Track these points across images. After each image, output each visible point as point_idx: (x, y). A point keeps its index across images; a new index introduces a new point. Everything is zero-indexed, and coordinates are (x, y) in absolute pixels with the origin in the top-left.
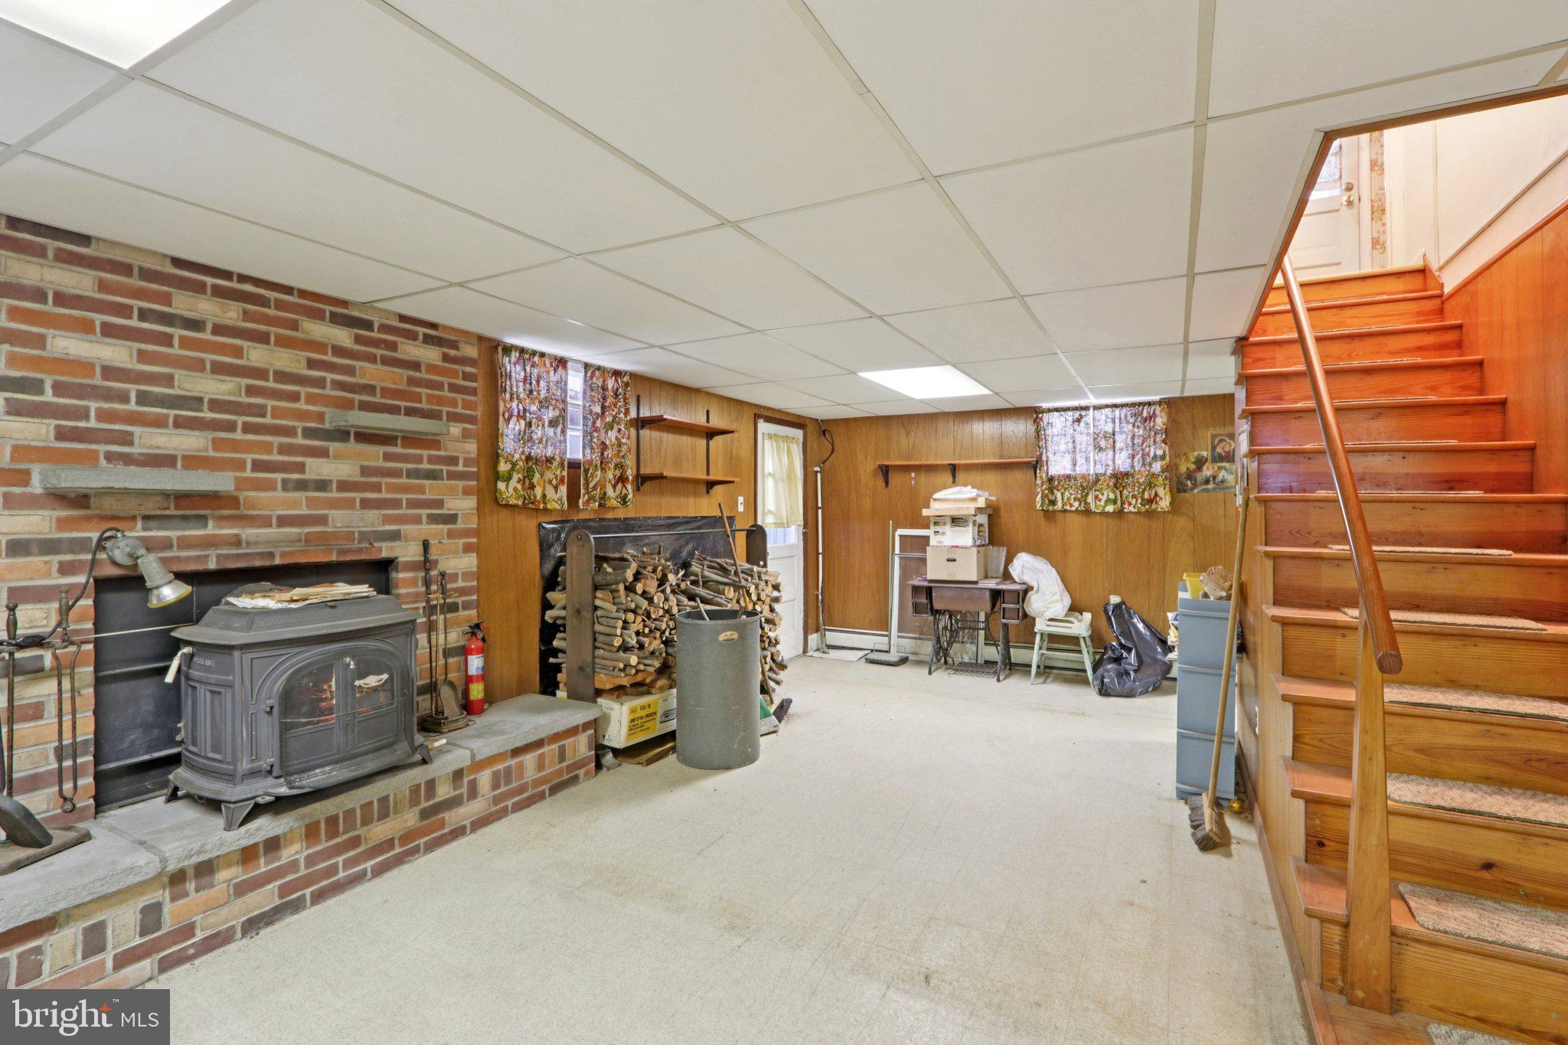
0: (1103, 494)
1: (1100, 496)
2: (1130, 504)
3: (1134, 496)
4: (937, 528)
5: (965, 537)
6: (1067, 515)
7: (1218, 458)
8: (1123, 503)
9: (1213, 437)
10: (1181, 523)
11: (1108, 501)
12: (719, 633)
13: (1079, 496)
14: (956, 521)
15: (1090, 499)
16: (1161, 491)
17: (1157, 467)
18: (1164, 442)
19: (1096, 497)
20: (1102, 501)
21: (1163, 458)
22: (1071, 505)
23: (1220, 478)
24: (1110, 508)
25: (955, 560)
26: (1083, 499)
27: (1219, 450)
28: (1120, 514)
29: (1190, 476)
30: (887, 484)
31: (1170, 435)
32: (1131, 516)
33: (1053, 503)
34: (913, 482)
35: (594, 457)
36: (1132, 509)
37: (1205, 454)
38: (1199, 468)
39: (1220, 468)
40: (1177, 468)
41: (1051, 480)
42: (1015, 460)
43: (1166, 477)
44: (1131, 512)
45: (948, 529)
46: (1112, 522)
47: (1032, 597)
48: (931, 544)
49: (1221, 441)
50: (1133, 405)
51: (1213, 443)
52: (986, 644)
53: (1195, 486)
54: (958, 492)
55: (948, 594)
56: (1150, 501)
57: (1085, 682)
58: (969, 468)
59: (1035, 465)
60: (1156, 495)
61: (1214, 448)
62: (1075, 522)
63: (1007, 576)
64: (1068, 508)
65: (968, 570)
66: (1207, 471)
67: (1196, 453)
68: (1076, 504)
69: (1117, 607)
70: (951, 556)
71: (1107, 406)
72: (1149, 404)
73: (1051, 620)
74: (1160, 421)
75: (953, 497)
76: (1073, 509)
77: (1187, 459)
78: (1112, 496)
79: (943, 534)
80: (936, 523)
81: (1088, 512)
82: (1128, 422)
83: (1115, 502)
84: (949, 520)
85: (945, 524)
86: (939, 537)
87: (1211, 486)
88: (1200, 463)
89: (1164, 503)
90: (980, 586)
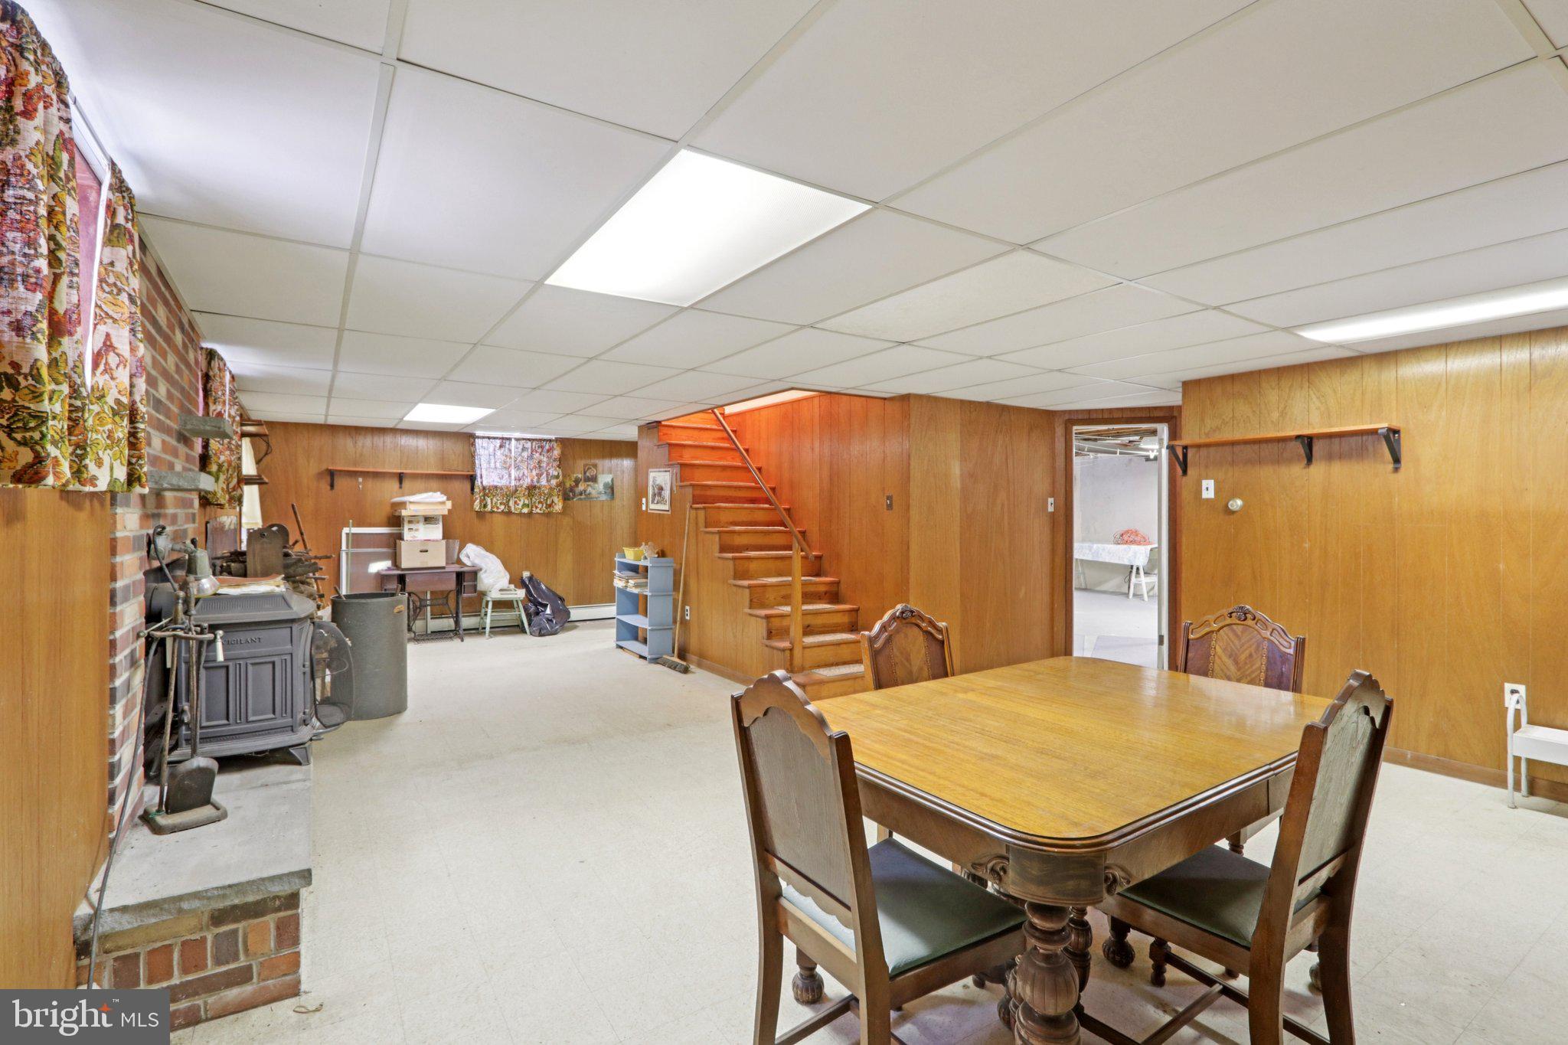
0: (520, 500)
1: (518, 501)
2: (537, 507)
3: (540, 502)
4: (411, 526)
5: (436, 532)
6: (494, 515)
7: (587, 479)
8: (532, 507)
9: (585, 466)
10: (566, 521)
11: (525, 505)
12: (394, 607)
13: (504, 501)
14: (428, 520)
15: (511, 503)
16: (556, 499)
17: (554, 482)
18: (559, 466)
19: (515, 502)
20: (519, 505)
21: (557, 477)
22: (498, 508)
23: (588, 492)
24: (525, 510)
25: (427, 551)
26: (507, 504)
27: (588, 474)
28: (530, 514)
29: (572, 490)
30: (332, 486)
31: (562, 462)
32: (537, 516)
33: (485, 506)
34: (360, 486)
35: (233, 459)
36: (538, 511)
37: (580, 476)
38: (577, 485)
39: (588, 485)
40: (564, 485)
41: (484, 488)
42: (453, 473)
43: (559, 490)
44: (537, 513)
45: (421, 526)
46: (524, 520)
47: (482, 575)
48: (405, 539)
49: (588, 469)
50: (540, 440)
51: (584, 469)
52: (432, 618)
53: (574, 496)
54: (431, 497)
55: (420, 578)
56: (550, 506)
57: (523, 631)
58: (415, 477)
59: (472, 479)
60: (553, 502)
61: (585, 473)
62: (499, 520)
63: (459, 561)
64: (495, 510)
65: (437, 558)
66: (581, 487)
67: (575, 475)
68: (502, 507)
69: (531, 578)
70: (424, 548)
71: (524, 439)
72: (550, 441)
73: (501, 590)
74: (557, 453)
75: (427, 500)
76: (500, 510)
77: (570, 479)
78: (527, 502)
79: (417, 530)
80: (410, 522)
81: (510, 513)
82: (536, 452)
83: (528, 506)
84: (422, 520)
85: (418, 522)
86: (413, 533)
87: (583, 497)
88: (577, 482)
89: (558, 506)
90: (446, 570)
